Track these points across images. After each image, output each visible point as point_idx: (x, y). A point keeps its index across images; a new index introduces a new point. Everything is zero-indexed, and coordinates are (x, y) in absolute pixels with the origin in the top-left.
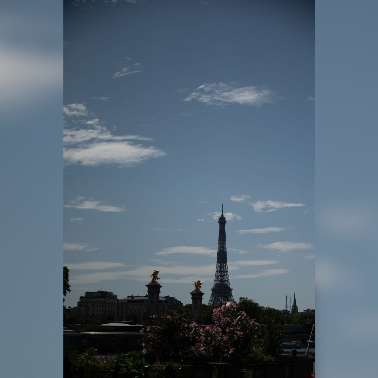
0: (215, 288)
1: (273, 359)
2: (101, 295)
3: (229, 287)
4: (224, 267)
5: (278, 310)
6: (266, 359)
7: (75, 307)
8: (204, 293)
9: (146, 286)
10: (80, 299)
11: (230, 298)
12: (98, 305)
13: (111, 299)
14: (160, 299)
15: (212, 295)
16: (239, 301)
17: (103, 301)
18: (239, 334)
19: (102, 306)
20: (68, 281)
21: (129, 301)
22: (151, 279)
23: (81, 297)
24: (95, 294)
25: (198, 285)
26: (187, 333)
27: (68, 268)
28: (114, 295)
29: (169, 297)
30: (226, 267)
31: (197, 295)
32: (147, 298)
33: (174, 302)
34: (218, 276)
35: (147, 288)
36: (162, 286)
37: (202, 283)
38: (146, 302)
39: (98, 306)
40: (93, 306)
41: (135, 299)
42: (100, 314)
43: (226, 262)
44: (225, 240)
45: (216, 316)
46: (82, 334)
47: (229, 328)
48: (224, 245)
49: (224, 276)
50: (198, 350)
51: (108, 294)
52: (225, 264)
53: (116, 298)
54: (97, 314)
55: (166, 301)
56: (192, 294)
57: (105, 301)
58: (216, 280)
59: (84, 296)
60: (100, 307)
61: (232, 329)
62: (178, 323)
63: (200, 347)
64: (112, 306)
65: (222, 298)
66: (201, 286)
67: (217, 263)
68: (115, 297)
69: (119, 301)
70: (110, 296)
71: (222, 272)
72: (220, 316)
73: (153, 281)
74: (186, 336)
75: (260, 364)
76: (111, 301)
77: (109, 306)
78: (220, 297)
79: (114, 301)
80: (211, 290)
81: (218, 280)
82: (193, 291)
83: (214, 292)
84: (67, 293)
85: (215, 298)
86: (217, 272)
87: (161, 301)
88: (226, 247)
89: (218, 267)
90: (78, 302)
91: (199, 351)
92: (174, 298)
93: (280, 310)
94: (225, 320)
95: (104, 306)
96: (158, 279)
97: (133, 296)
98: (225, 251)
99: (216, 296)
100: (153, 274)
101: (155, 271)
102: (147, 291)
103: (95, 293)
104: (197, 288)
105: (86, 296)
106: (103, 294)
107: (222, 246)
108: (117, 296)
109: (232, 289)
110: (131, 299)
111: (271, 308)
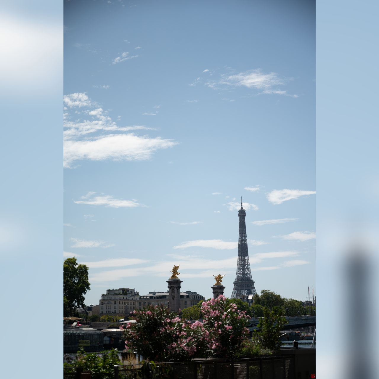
0: (237, 281)
1: (270, 352)
2: (122, 292)
3: (251, 280)
4: (245, 260)
5: (301, 301)
6: (262, 353)
7: (97, 305)
8: (225, 287)
9: (167, 281)
10: (102, 297)
11: (252, 291)
12: (120, 302)
13: (133, 295)
14: (182, 294)
15: (235, 289)
16: (261, 293)
17: (125, 298)
18: (228, 328)
19: (124, 303)
20: (88, 279)
21: (151, 297)
22: (172, 275)
23: (103, 295)
24: (117, 292)
25: (219, 279)
26: (169, 329)
27: (87, 266)
28: (136, 292)
29: (190, 291)
30: (247, 260)
31: (218, 289)
32: (168, 294)
33: (196, 296)
34: (240, 269)
35: (167, 284)
36: (182, 281)
37: (222, 277)
38: (167, 298)
39: (120, 304)
40: (115, 303)
41: (157, 295)
42: (122, 311)
43: (247, 255)
44: (246, 233)
45: (205, 310)
46: (104, 332)
47: (218, 322)
48: (244, 238)
49: (246, 269)
50: (179, 347)
51: (130, 291)
52: (247, 257)
53: (138, 294)
54: (120, 311)
55: (188, 296)
56: (213, 288)
57: (126, 298)
58: (238, 274)
59: (105, 293)
60: (122, 304)
61: (220, 323)
62: (159, 318)
63: (182, 343)
64: (134, 303)
65: (244, 291)
66: (222, 279)
67: (238, 256)
68: (136, 294)
69: (141, 298)
70: (132, 292)
71: (244, 265)
72: (209, 310)
73: (173, 277)
74: (168, 332)
75: (255, 358)
76: (132, 298)
77: (131, 303)
78: (243, 289)
79: (136, 298)
80: (233, 283)
81: (239, 274)
82: (214, 286)
83: (236, 285)
84: (87, 291)
85: (238, 292)
86: (239, 265)
87: (182, 296)
88: (247, 240)
89: (239, 260)
90: (100, 300)
91: (181, 347)
92: (195, 293)
93: (302, 301)
94: (213, 313)
95: (126, 303)
96: (178, 274)
97: (154, 292)
98: (246, 244)
99: (239, 289)
100: (173, 270)
101: (175, 266)
102: (168, 287)
103: (117, 290)
104: (218, 282)
105: (108, 294)
106: (125, 292)
107: (243, 238)
108: (138, 292)
109: (254, 282)
110: (153, 295)
111: (293, 300)
